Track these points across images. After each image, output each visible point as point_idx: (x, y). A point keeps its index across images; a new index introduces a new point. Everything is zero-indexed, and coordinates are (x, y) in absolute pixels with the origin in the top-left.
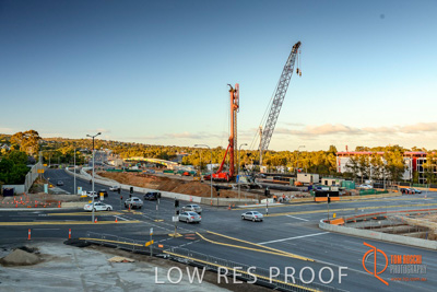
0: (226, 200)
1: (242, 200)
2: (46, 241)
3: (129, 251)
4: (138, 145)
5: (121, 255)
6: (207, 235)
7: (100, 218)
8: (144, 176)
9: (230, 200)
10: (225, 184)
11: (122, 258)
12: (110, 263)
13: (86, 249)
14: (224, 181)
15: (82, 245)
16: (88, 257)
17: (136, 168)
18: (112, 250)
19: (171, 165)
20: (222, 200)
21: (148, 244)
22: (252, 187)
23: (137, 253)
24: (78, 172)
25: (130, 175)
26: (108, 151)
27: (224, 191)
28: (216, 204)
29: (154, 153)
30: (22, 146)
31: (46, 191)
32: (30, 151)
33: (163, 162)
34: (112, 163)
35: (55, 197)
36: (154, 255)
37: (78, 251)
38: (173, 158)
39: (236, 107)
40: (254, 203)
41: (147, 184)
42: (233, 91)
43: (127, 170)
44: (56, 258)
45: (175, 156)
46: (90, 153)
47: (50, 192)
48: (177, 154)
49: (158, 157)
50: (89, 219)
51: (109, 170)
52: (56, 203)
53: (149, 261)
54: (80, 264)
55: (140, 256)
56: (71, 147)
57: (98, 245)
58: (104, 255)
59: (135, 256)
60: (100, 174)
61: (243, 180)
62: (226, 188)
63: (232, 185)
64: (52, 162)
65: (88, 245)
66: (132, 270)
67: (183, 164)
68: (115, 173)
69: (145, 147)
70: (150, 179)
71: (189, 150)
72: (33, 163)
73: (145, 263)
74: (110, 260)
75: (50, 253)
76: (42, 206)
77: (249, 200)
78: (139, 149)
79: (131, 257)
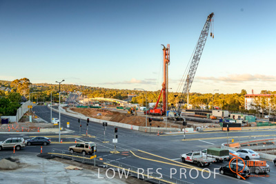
0: (157, 128)
1: (168, 129)
2: (25, 154)
3: (80, 162)
4: (100, 89)
5: (74, 165)
6: (137, 153)
7: (64, 140)
8: (102, 111)
9: (160, 128)
10: (159, 117)
11: (75, 167)
12: (66, 170)
13: (51, 160)
14: (159, 115)
15: (49, 157)
16: (52, 165)
17: (98, 105)
18: (69, 161)
19: (122, 103)
20: (154, 129)
21: (92, 157)
22: (178, 119)
23: (86, 164)
24: (57, 107)
25: (92, 110)
26: (79, 93)
27: (157, 122)
28: (149, 131)
29: (111, 95)
30: (18, 89)
31: (31, 121)
32: (24, 93)
33: (117, 101)
34: (82, 102)
35: (36, 125)
36: (97, 165)
37: (46, 161)
38: (125, 98)
39: (167, 61)
40: (177, 131)
41: (103, 117)
42: (166, 50)
43: (91, 107)
44: (29, 166)
45: (127, 97)
46: (67, 94)
47: (34, 121)
48: (128, 95)
49: (115, 98)
50: (57, 140)
51: (79, 106)
52: (37, 129)
53: (93, 169)
54: (45, 170)
55: (86, 166)
56: (53, 90)
57: (60, 157)
58: (63, 165)
59: (84, 166)
60: (72, 109)
61: (171, 114)
62: (159, 120)
63: (164, 118)
64: (40, 100)
65: (53, 157)
66: (80, 175)
67: (132, 103)
68: (82, 109)
69: (106, 90)
70: (106, 113)
71: (137, 93)
72: (25, 101)
73: (90, 171)
74: (67, 168)
75: (27, 162)
76: (27, 131)
77: (174, 129)
78: (101, 92)
79: (80, 166)
